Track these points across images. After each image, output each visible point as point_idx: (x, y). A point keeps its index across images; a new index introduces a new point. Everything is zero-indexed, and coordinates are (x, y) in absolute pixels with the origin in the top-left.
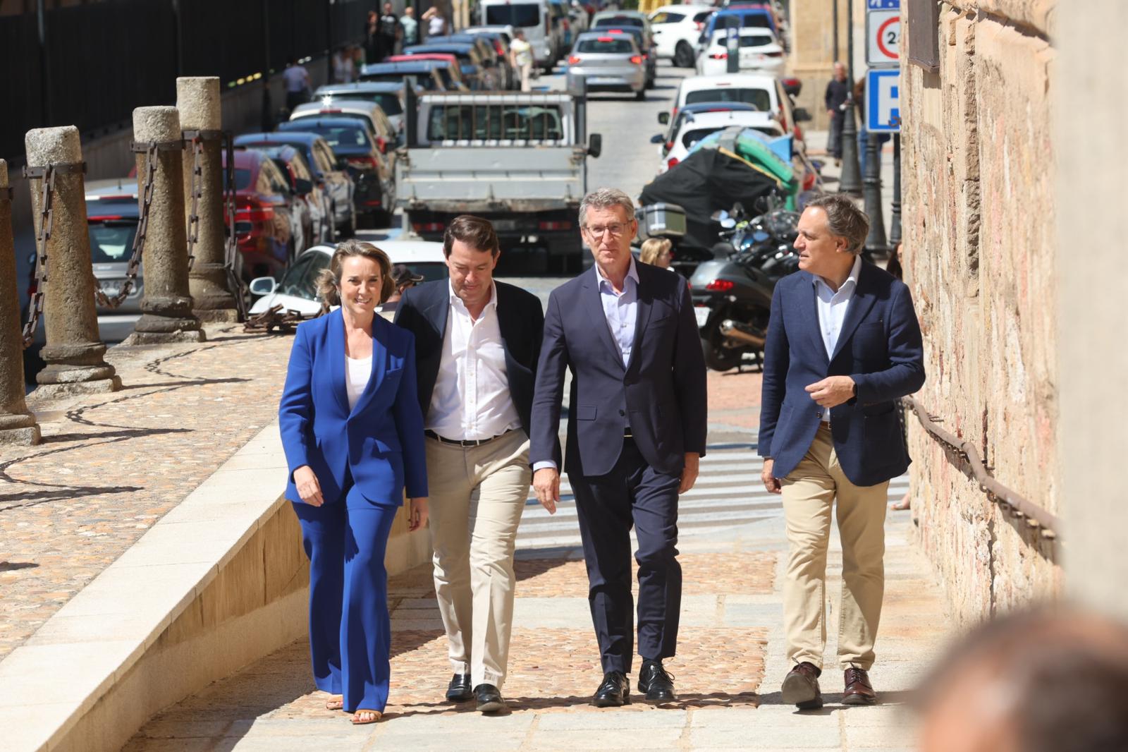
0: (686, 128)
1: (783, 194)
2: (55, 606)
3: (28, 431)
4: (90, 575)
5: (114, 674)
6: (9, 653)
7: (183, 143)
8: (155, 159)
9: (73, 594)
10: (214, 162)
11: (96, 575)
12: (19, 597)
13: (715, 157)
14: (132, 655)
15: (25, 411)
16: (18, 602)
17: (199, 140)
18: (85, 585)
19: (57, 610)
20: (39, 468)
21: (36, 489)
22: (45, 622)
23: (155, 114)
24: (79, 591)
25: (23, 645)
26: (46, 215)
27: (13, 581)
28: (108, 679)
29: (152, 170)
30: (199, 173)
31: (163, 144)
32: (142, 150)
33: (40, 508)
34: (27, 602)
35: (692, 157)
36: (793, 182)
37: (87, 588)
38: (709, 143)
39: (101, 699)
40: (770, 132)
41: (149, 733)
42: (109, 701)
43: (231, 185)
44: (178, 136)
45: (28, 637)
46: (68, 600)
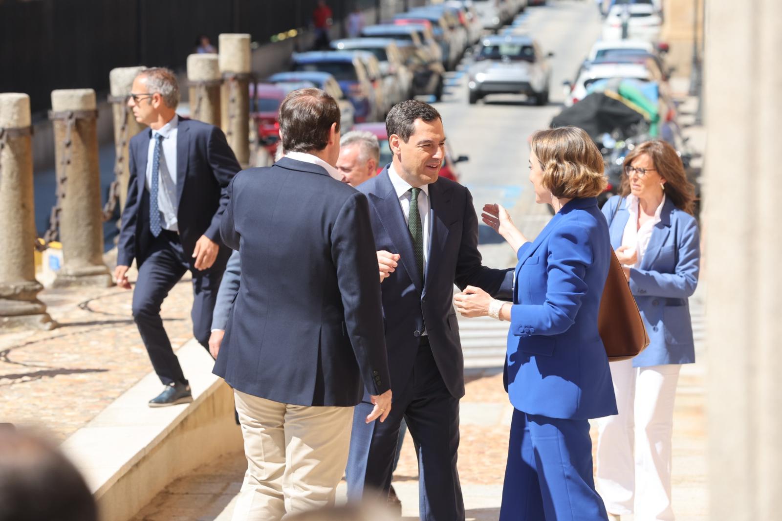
1: (648, 124)
2: (109, 400)
3: (103, 279)
4: (135, 380)
5: (144, 449)
6: (74, 432)
7: (222, 81)
8: (203, 93)
9: (122, 393)
10: (245, 93)
11: (140, 380)
12: (86, 394)
13: (603, 98)
14: (158, 437)
15: (102, 263)
16: (84, 397)
17: (235, 78)
18: (132, 386)
19: (110, 403)
20: (109, 304)
21: (105, 318)
22: (101, 411)
23: (203, 60)
24: (127, 390)
25: (84, 427)
26: (123, 129)
27: (82, 382)
28: (140, 452)
29: (201, 99)
30: (233, 101)
31: (209, 82)
32: (194, 85)
33: (107, 330)
34: (92, 397)
35: (588, 98)
36: (658, 117)
37: (133, 389)
38: (598, 88)
39: (137, 465)
41: (171, 490)
42: (143, 467)
43: (256, 109)
44: (219, 76)
45: (88, 421)
46: (119, 397)
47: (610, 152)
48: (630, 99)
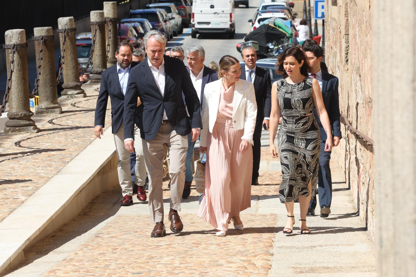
0: (259, 17)
1: (288, 38)
2: (66, 163)
3: (58, 110)
4: (77, 154)
5: (84, 184)
6: (53, 177)
7: (105, 22)
8: (97, 27)
9: (72, 159)
10: (115, 27)
11: (79, 154)
12: (56, 160)
13: (267, 26)
14: (90, 178)
15: (57, 103)
16: (55, 162)
17: (110, 21)
18: (75, 157)
19: (67, 164)
20: (61, 121)
21: (60, 127)
22: (63, 168)
23: (97, 13)
24: (74, 158)
25: (57, 174)
26: (64, 44)
27: (54, 155)
28: (82, 185)
29: (96, 30)
30: (110, 31)
31: (99, 22)
32: (93, 24)
33: (62, 133)
34: (58, 162)
35: (261, 27)
36: (292, 34)
37: (76, 157)
38: (266, 22)
39: (80, 191)
40: (284, 19)
41: (95, 201)
42: (82, 192)
43: (120, 34)
44: (104, 20)
45: (59, 172)
46: (70, 161)
47: (272, 50)
48: (279, 27)
